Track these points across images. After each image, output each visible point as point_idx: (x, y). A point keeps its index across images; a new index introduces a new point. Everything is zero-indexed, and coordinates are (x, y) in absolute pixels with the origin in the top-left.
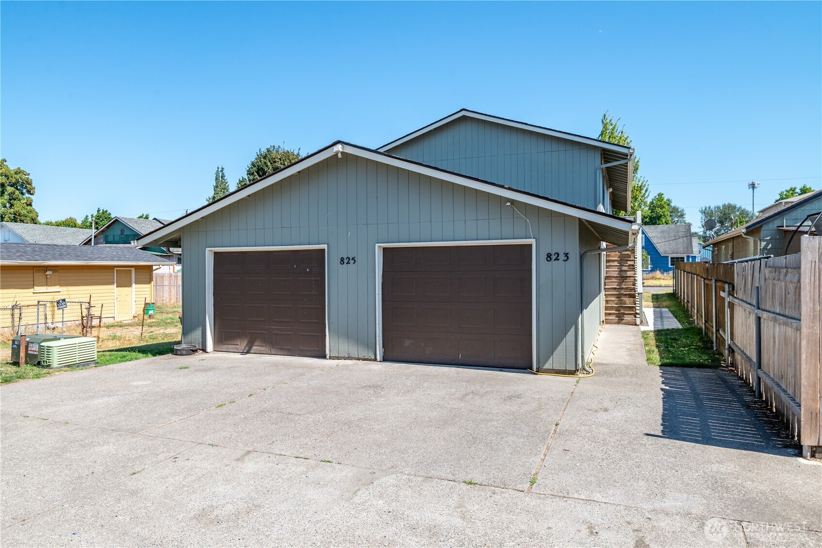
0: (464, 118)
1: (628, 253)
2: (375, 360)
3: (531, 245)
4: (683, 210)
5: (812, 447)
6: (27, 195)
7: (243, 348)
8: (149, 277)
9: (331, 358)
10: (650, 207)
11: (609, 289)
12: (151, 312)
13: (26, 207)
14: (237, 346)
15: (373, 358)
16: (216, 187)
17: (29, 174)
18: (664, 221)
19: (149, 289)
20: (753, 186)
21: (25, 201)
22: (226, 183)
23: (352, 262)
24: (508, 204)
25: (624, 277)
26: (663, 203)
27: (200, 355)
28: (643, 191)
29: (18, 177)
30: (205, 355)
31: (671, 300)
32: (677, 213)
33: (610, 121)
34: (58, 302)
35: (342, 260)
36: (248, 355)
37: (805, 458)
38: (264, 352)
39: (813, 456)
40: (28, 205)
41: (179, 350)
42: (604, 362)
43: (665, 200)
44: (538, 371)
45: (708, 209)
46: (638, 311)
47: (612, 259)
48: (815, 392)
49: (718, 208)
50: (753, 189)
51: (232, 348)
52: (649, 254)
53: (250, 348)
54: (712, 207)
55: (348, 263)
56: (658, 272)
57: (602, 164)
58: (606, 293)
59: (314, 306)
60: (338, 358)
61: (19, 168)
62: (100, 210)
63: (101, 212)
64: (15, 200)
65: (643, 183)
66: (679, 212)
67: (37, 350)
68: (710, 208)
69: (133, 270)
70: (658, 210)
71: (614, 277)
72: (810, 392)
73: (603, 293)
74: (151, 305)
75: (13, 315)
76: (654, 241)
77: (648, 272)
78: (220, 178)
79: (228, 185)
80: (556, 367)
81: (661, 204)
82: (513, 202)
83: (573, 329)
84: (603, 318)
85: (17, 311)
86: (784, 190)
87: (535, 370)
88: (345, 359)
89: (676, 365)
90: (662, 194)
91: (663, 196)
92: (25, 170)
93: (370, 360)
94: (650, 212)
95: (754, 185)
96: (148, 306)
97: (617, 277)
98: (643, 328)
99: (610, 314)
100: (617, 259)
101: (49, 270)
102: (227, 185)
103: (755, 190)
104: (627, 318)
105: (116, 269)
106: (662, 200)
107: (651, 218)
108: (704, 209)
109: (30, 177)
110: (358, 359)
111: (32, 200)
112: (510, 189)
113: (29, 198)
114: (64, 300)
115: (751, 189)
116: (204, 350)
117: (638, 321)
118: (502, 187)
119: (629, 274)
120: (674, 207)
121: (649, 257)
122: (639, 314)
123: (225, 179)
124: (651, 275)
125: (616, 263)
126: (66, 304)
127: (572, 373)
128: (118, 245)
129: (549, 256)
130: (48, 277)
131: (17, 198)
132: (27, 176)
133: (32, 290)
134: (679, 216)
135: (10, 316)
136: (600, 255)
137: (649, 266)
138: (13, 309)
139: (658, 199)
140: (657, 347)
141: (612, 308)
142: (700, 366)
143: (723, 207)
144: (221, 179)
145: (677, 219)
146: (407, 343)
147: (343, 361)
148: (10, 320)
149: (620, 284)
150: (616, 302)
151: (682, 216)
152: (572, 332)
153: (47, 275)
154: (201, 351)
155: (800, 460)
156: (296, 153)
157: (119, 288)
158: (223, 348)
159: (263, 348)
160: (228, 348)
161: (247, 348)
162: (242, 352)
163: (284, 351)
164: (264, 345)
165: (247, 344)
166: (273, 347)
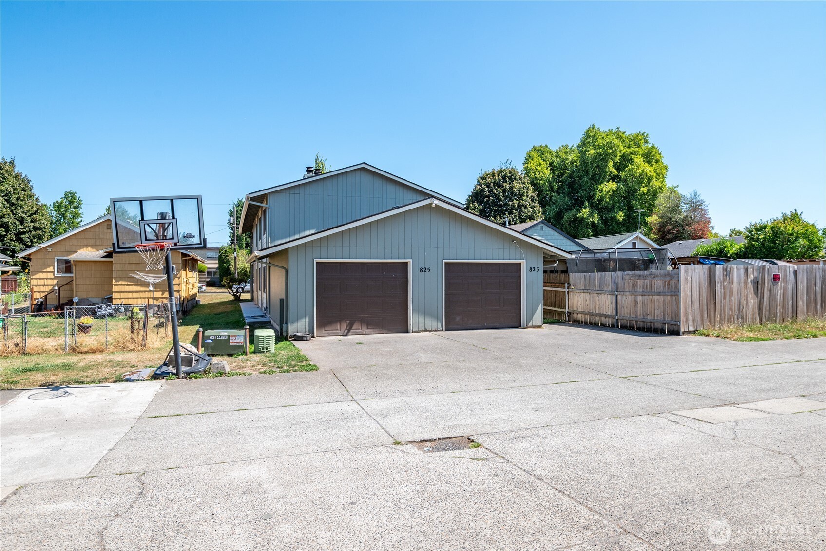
0: (363, 169)
2: (442, 330)
7: (343, 332)
9: (413, 332)
14: (337, 331)
15: (441, 329)
23: (427, 271)
24: (515, 241)
33: (321, 161)
35: (421, 269)
36: (349, 337)
37: (681, 336)
38: (360, 333)
39: (683, 335)
44: (527, 327)
51: (332, 333)
53: (349, 331)
55: (425, 271)
60: (418, 332)
67: (242, 341)
83: (541, 305)
87: (523, 327)
88: (423, 332)
93: (439, 331)
110: (431, 331)
116: (312, 336)
146: (458, 319)
152: (540, 307)
158: (324, 333)
159: (359, 330)
160: (329, 333)
161: (346, 331)
162: (343, 335)
163: (376, 331)
164: (360, 328)
165: (346, 329)
166: (368, 329)
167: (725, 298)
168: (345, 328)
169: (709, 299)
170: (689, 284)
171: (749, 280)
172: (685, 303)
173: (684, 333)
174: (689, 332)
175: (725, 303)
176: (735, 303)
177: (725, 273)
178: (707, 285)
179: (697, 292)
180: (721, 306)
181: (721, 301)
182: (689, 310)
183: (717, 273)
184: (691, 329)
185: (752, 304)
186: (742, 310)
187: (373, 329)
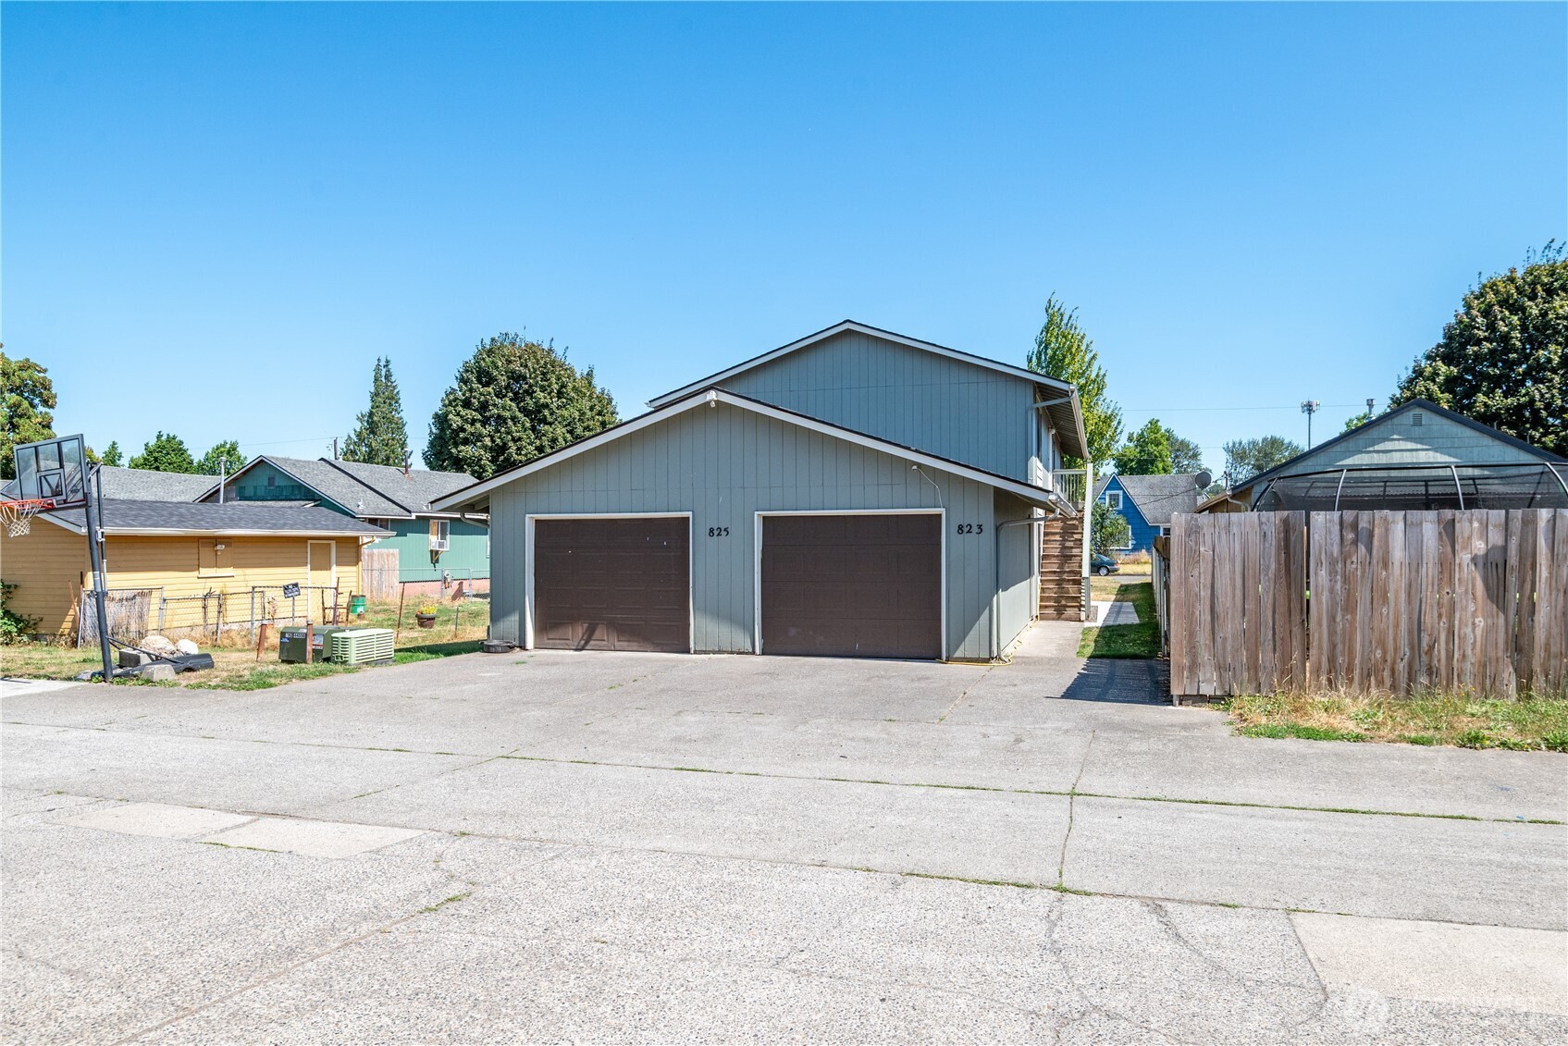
0: (848, 332)
1: (1074, 522)
2: (753, 653)
3: (940, 515)
4: (1196, 446)
5: (1180, 696)
6: (41, 409)
7: (576, 644)
8: (355, 555)
9: (695, 652)
10: (1138, 441)
11: (1046, 572)
12: (360, 609)
13: (42, 431)
14: (568, 642)
15: (751, 650)
16: (377, 394)
17: (45, 371)
18: (1160, 465)
19: (355, 574)
20: (1309, 408)
21: (39, 420)
22: (395, 387)
23: (724, 533)
24: (915, 467)
25: (1067, 556)
26: (1158, 435)
27: (517, 655)
28: (1115, 423)
29: (25, 375)
30: (524, 653)
31: (1142, 592)
32: (1184, 451)
34: (286, 588)
35: (711, 531)
36: (583, 652)
37: (1175, 706)
38: (604, 648)
39: (1180, 704)
40: (43, 426)
41: (492, 646)
42: (1026, 655)
43: (1163, 431)
44: (948, 660)
45: (1237, 445)
46: (1083, 603)
47: (1053, 531)
48: (1181, 648)
49: (1254, 443)
50: (1310, 414)
51: (559, 644)
52: (1128, 523)
53: (587, 642)
54: (1245, 442)
55: (719, 535)
56: (1144, 551)
57: (1035, 402)
58: (1043, 578)
59: (672, 589)
60: (705, 652)
61: (28, 360)
62: (162, 436)
63: (164, 438)
64: (21, 416)
65: (1113, 411)
66: (1190, 450)
67: (322, 643)
68: (1240, 443)
69: (333, 543)
70: (1151, 448)
71: (1054, 556)
72: (1178, 648)
73: (1036, 578)
74: (361, 598)
75: (205, 607)
76: (1137, 501)
77: (1127, 552)
78: (383, 379)
79: (398, 393)
80: (968, 655)
81: (1155, 438)
82: (920, 465)
83: (987, 611)
84: (1036, 611)
85: (213, 603)
86: (1353, 417)
87: (944, 659)
88: (714, 653)
89: (1107, 657)
90: (1158, 421)
91: (1159, 424)
92: (38, 363)
93: (747, 653)
94: (1138, 450)
95: (1310, 406)
96: (355, 600)
97: (1057, 556)
98: (1087, 624)
99: (1046, 607)
100: (1058, 531)
101: (221, 543)
102: (396, 391)
103: (1312, 414)
104: (1070, 612)
105: (310, 542)
106: (1158, 431)
107: (1139, 462)
108: (1231, 445)
109: (48, 375)
110: (732, 653)
111: (52, 418)
112: (916, 451)
113: (46, 413)
114: (296, 585)
115: (1306, 413)
116: (523, 647)
117: (1083, 616)
118: (908, 449)
119: (1075, 551)
120: (1182, 441)
121: (1130, 527)
122: (1084, 606)
123: (393, 380)
124: (1132, 557)
125: (1058, 538)
126: (298, 591)
127: (986, 661)
128: (265, 503)
129: (960, 528)
130: (219, 553)
131: (26, 415)
132: (42, 375)
133: (196, 573)
134: (1190, 457)
135: (201, 610)
136: (1030, 527)
137: (1130, 542)
138: (205, 598)
139: (1151, 428)
140: (1096, 641)
141: (1049, 599)
142: (1134, 657)
143: (1263, 442)
144: (384, 381)
145: (1187, 463)
146: (793, 632)
147: (711, 655)
148: (202, 615)
149: (1061, 566)
150: (1055, 590)
151: (1195, 456)
152: (985, 615)
153: (217, 551)
154: (518, 649)
155: (1171, 707)
156: (546, 347)
157: (314, 572)
158: (547, 644)
159: (604, 643)
160: (554, 644)
161: (583, 642)
162: (576, 650)
163: (634, 645)
164: (605, 638)
165: (582, 639)
166: (619, 641)
167: (1350, 606)
168: (580, 635)
169: (1281, 609)
170: (1205, 567)
171: (1464, 557)
172: (1190, 617)
173: (1183, 699)
174: (1200, 699)
175: (1352, 623)
176: (1397, 626)
177: (1350, 536)
178: (1278, 570)
179: (1234, 588)
180: (1332, 633)
181: (1332, 619)
182: (1203, 637)
183: (1317, 537)
184: (1207, 690)
185: (1479, 632)
186: (1431, 648)
187: (629, 641)
